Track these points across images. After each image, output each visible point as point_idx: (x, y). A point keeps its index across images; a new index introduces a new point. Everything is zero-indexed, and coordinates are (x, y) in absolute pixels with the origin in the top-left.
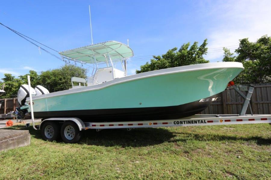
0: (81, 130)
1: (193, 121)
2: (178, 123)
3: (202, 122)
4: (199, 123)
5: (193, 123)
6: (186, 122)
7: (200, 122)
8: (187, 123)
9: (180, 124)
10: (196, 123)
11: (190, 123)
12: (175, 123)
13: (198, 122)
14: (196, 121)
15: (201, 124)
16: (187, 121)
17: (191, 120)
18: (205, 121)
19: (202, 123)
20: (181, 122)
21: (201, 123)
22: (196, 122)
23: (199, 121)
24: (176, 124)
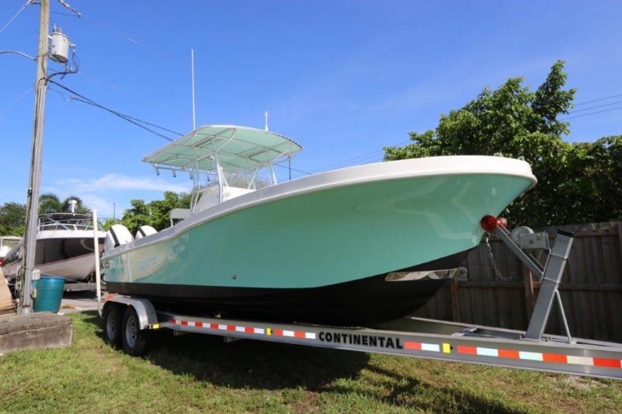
0: (142, 327)
1: (366, 337)
2: (329, 337)
3: (390, 343)
4: (382, 345)
5: (366, 344)
6: (348, 339)
7: (385, 343)
8: (351, 342)
9: (335, 341)
10: (375, 344)
11: (359, 343)
12: (323, 337)
13: (378, 342)
14: (375, 338)
15: (387, 349)
16: (350, 336)
17: (361, 335)
18: (398, 341)
19: (390, 347)
20: (335, 335)
21: (387, 346)
22: (373, 341)
23: (382, 339)
24: (325, 340)
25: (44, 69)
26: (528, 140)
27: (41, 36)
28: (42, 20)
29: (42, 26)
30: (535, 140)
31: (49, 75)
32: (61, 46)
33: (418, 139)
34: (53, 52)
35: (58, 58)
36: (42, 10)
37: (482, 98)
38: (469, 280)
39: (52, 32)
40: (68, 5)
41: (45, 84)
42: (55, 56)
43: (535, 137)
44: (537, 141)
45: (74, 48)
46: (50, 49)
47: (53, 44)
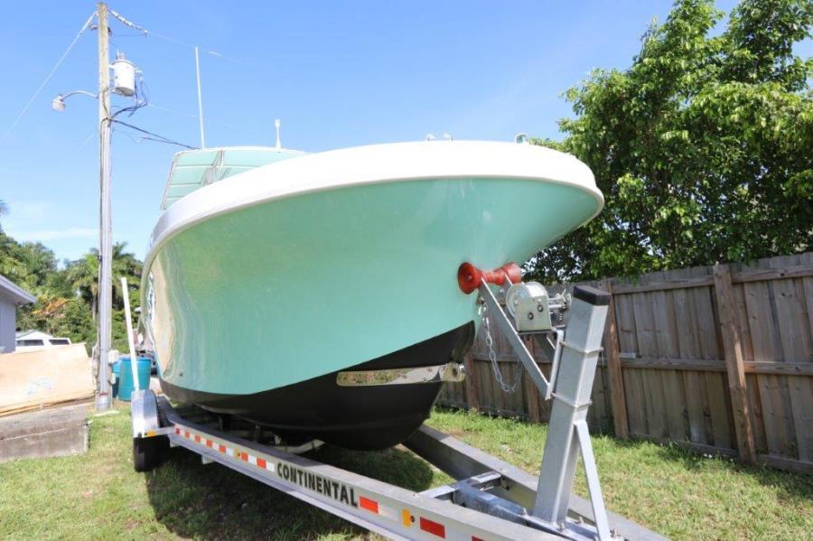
25: (106, 109)
26: (715, 101)
27: (101, 67)
28: (101, 48)
29: (101, 54)
30: (728, 99)
31: (114, 112)
32: (126, 75)
33: (569, 128)
34: (116, 85)
35: (123, 92)
36: (100, 35)
37: (647, 41)
38: (639, 357)
39: (114, 59)
40: (130, 24)
41: (109, 126)
42: (118, 89)
43: (727, 94)
44: (733, 100)
45: (141, 75)
46: (112, 81)
47: (115, 75)
